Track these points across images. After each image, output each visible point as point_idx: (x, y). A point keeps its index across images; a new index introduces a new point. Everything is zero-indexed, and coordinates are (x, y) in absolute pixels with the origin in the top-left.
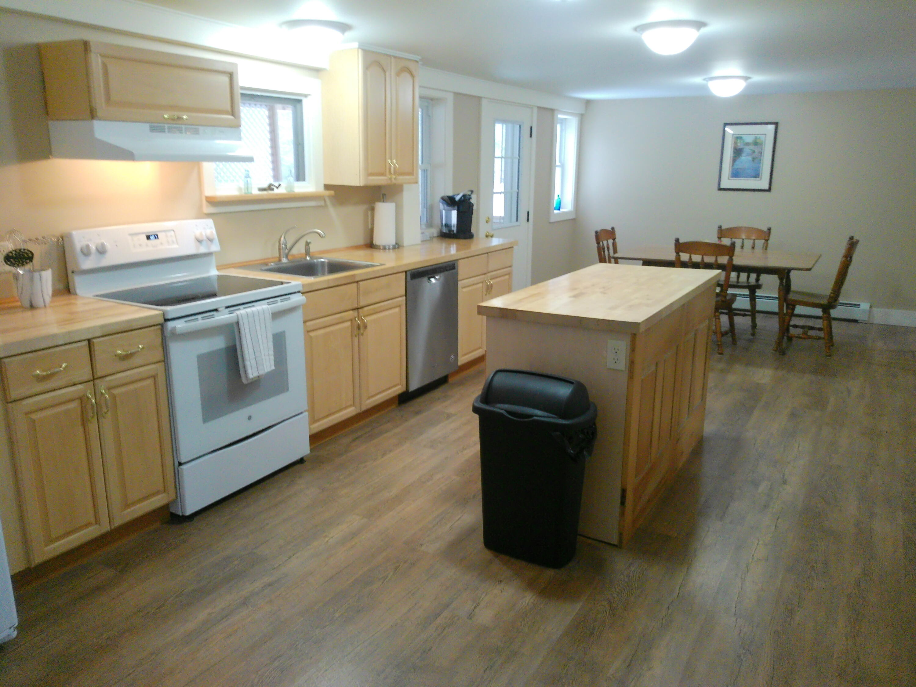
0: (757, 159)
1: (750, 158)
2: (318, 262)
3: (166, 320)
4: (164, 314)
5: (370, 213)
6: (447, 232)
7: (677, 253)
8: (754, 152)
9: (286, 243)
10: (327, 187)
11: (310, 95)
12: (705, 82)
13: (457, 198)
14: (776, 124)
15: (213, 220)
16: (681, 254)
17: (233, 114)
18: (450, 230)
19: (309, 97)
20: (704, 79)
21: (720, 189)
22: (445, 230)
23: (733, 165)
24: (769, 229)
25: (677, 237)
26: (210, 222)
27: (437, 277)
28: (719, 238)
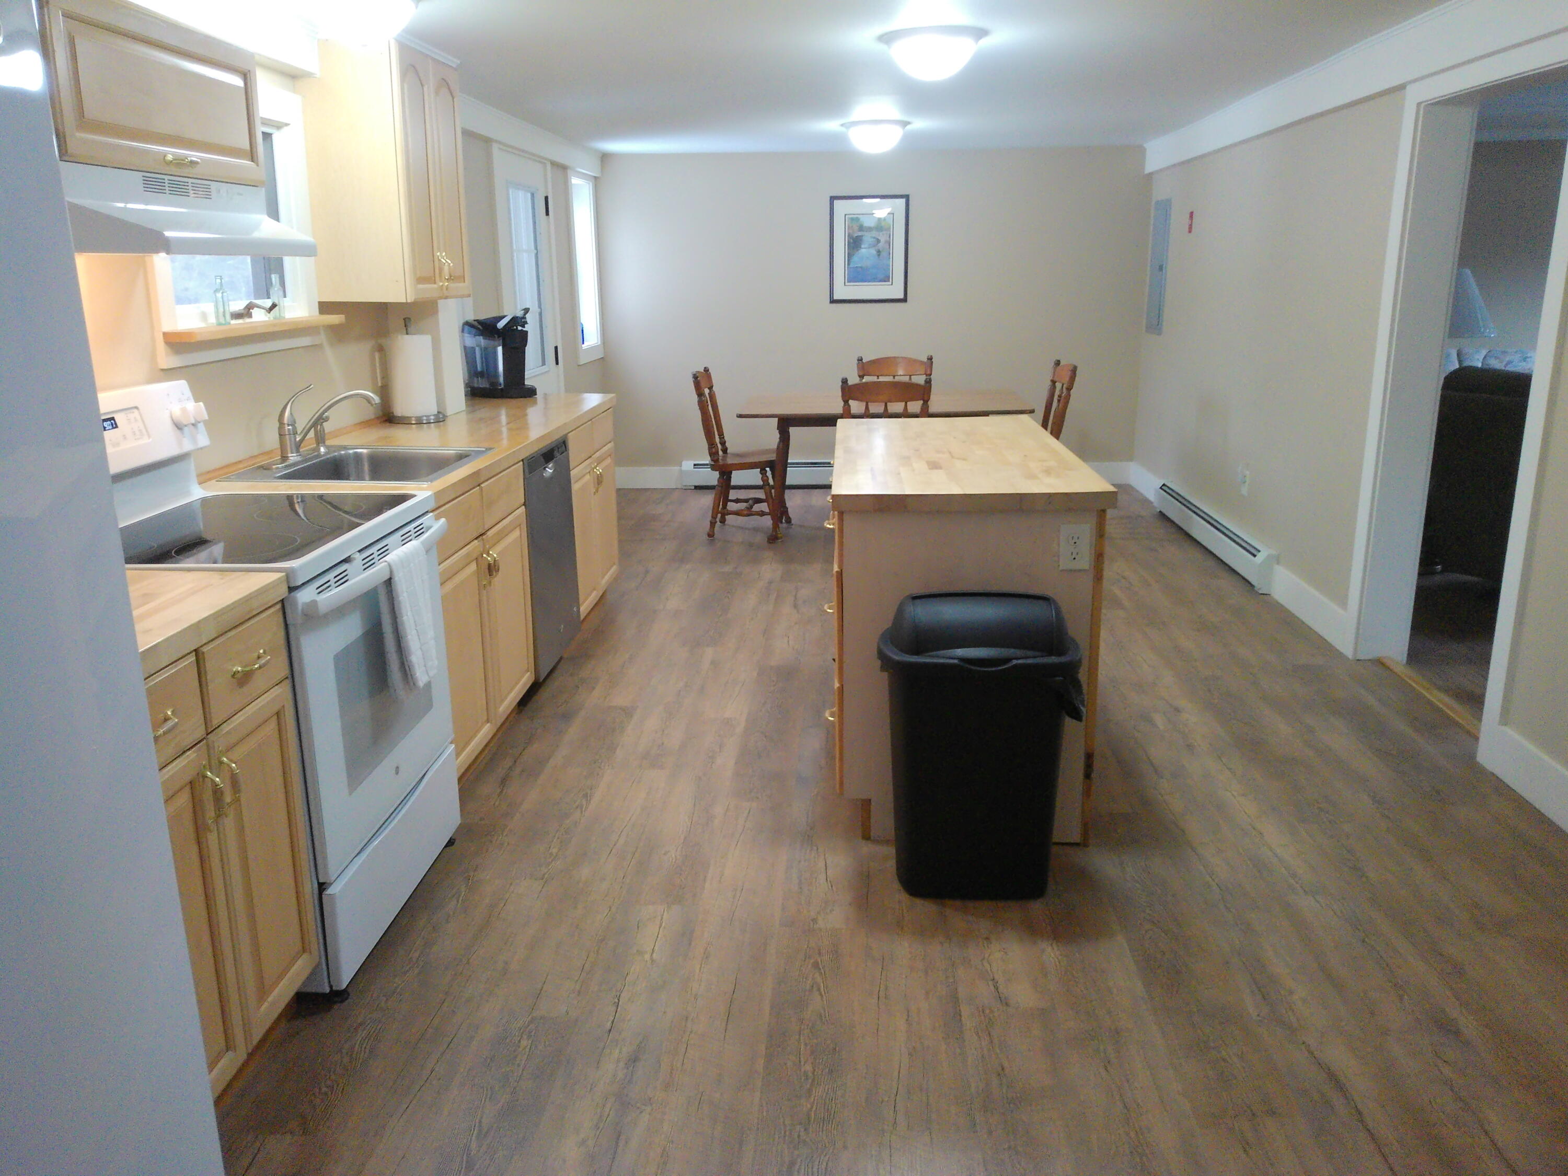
0: (883, 253)
1: (873, 251)
2: (347, 456)
3: (292, 589)
4: (288, 578)
5: (377, 355)
6: (488, 386)
7: (846, 402)
8: (878, 241)
9: (295, 422)
10: (325, 307)
11: (287, 125)
12: (843, 129)
13: (501, 325)
14: (907, 197)
15: (186, 380)
16: (851, 402)
17: (252, 157)
18: (494, 384)
19: (285, 128)
20: (842, 125)
21: (833, 301)
22: (482, 383)
23: (849, 264)
24: (930, 359)
25: (844, 376)
26: (181, 386)
27: (550, 466)
28: (861, 377)
